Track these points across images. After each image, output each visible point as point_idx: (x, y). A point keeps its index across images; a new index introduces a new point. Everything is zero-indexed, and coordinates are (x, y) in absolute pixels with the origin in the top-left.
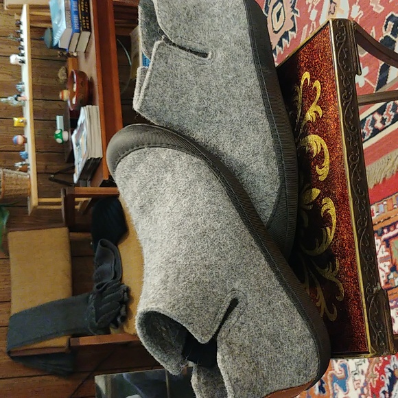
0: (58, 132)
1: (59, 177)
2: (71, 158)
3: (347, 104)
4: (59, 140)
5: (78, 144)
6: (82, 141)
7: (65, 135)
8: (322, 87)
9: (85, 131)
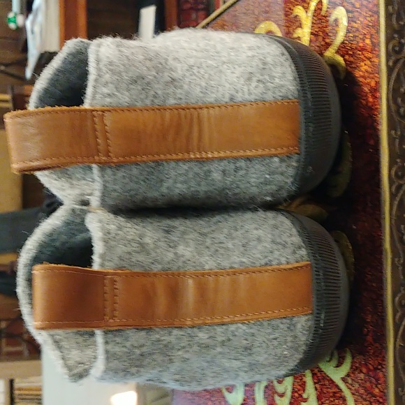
0: (11, 15)
1: (12, 70)
2: (25, 49)
3: (396, 62)
4: (12, 26)
5: (33, 32)
6: (37, 29)
7: (20, 20)
8: (350, 20)
9: (40, 18)
